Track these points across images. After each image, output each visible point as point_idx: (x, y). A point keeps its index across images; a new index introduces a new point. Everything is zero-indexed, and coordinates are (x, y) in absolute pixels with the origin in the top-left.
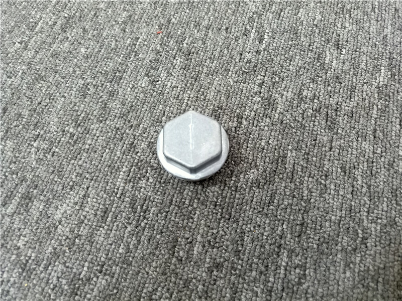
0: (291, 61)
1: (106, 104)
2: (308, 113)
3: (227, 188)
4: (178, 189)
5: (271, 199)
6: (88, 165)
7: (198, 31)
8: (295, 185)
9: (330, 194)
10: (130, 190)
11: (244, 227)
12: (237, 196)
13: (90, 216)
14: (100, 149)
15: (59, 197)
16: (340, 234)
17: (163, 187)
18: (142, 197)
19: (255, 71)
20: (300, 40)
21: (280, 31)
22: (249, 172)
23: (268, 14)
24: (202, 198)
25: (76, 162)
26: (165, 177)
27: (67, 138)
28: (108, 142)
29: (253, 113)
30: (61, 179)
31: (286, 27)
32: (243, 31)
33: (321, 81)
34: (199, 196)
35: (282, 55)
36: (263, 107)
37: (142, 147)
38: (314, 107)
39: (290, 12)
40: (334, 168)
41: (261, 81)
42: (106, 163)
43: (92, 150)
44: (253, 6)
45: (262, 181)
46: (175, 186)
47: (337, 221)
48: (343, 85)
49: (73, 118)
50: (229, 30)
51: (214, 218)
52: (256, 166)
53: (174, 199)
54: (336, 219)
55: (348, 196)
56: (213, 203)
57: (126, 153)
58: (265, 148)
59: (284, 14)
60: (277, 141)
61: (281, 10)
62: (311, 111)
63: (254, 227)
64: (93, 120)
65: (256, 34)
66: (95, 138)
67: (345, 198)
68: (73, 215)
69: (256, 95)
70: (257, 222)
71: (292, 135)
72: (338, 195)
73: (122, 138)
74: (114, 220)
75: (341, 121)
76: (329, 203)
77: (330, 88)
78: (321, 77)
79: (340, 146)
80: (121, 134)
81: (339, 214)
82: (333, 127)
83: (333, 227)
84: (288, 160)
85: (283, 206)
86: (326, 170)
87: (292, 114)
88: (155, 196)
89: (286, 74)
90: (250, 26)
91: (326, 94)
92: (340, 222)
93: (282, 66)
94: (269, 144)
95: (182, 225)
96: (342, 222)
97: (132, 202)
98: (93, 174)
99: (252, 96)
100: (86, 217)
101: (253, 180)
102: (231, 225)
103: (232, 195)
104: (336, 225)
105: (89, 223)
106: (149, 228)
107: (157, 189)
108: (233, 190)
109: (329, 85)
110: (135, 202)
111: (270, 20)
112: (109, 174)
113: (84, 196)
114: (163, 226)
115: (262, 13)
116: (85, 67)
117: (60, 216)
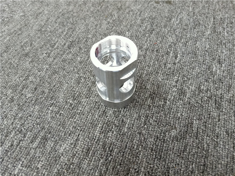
0: (193, 69)
1: (90, 88)
2: (205, 99)
3: (158, 140)
4: (130, 139)
5: (185, 148)
6: (79, 122)
7: (141, 51)
8: (199, 140)
9: (220, 147)
10: (103, 138)
11: (169, 164)
12: (165, 145)
13: (79, 152)
14: (86, 113)
15: (62, 139)
16: (228, 172)
17: (121, 137)
18: (109, 143)
19: (173, 74)
20: (198, 58)
21: (187, 53)
22: (172, 131)
23: (180, 43)
24: (144, 145)
25: (73, 120)
26: (122, 132)
27: (69, 106)
28: (91, 109)
29: (173, 97)
30: (64, 129)
31: (190, 51)
32: (166, 52)
33: (211, 81)
34: (142, 144)
35: (188, 66)
36: (178, 94)
37: (110, 113)
38: (208, 96)
39: (192, 43)
40: (221, 132)
41: (177, 80)
42: (89, 122)
43: (82, 114)
44: (171, 39)
45: (179, 137)
46: (128, 137)
47: (225, 165)
48: (224, 84)
49: (72, 95)
50: (158, 51)
51: (151, 157)
52: (175, 128)
53: (128, 145)
54: (224, 163)
55: (231, 150)
56: (150, 148)
57: (101, 116)
58: (181, 118)
59: (189, 44)
60: (187, 114)
61: (187, 42)
62: (206, 98)
63: (175, 165)
64: (83, 97)
65: (173, 54)
66: (84, 107)
67: (230, 151)
68: (70, 151)
69: (174, 87)
70: (177, 162)
71: (196, 111)
72: (225, 148)
73: (99, 107)
74: (93, 155)
75: (224, 104)
76: (220, 153)
77: (216, 86)
78: (211, 79)
79: (224, 119)
80: (98, 105)
81: (226, 160)
82: (220, 108)
83: (223, 168)
84: (194, 125)
85: (192, 153)
86: (217, 133)
87: (195, 99)
88: (117, 142)
89: (191, 76)
90: (170, 50)
91: (214, 88)
92: (227, 165)
93: (188, 72)
94: (183, 115)
95: (133, 160)
96: (228, 165)
97: (104, 145)
98: (82, 127)
99: (172, 88)
100: (77, 152)
101: (173, 136)
102: (161, 162)
103: (162, 144)
104: (225, 167)
105: (79, 156)
106: (113, 161)
107: (118, 138)
108: (162, 142)
109: (216, 84)
110: (105, 145)
111: (181, 47)
112: (91, 127)
113: (77, 140)
114: (122, 161)
115: (176, 43)
116: (80, 67)
117: (63, 151)
